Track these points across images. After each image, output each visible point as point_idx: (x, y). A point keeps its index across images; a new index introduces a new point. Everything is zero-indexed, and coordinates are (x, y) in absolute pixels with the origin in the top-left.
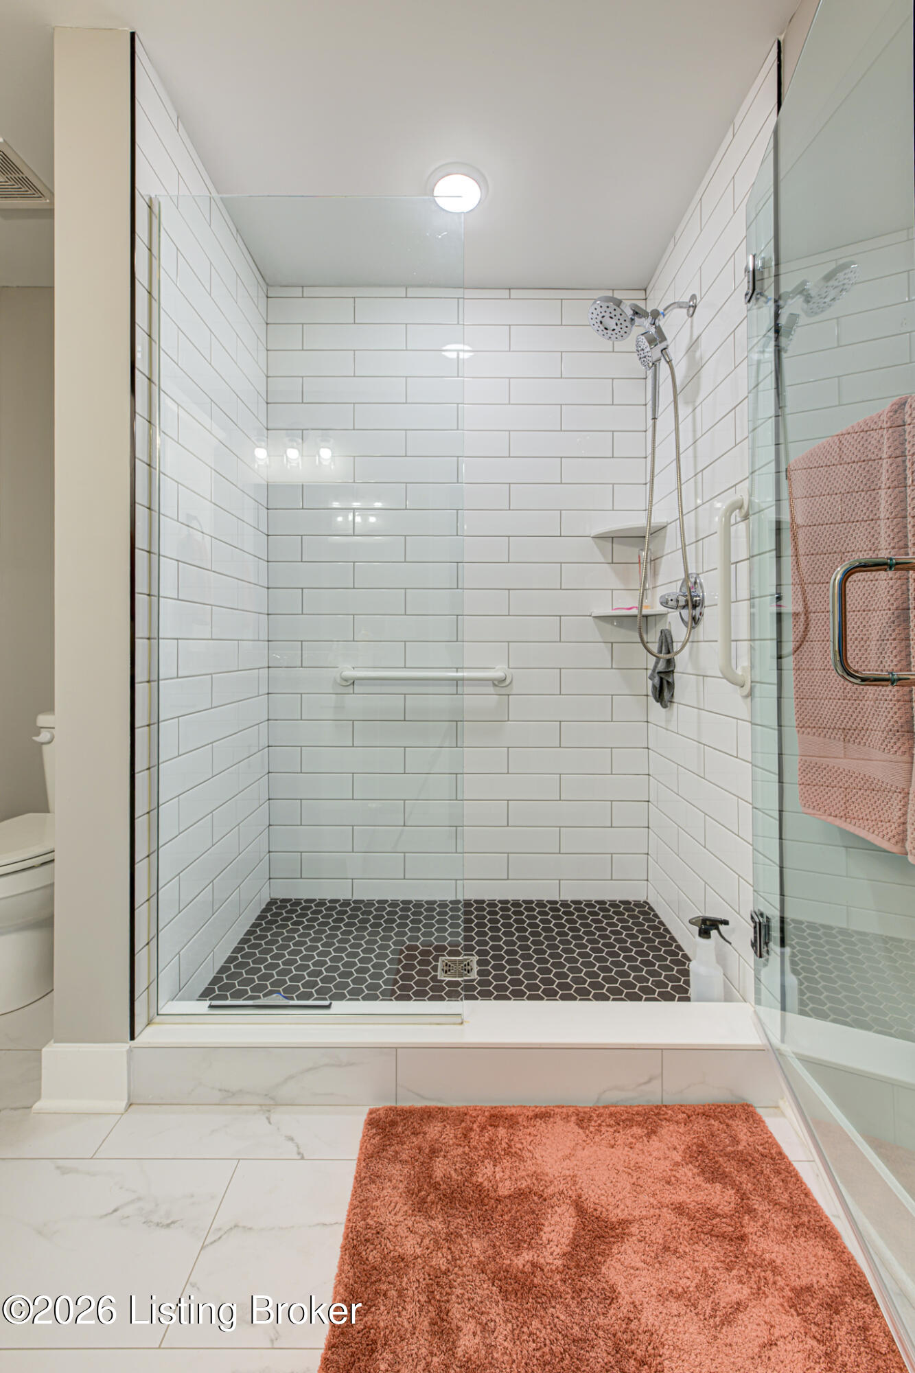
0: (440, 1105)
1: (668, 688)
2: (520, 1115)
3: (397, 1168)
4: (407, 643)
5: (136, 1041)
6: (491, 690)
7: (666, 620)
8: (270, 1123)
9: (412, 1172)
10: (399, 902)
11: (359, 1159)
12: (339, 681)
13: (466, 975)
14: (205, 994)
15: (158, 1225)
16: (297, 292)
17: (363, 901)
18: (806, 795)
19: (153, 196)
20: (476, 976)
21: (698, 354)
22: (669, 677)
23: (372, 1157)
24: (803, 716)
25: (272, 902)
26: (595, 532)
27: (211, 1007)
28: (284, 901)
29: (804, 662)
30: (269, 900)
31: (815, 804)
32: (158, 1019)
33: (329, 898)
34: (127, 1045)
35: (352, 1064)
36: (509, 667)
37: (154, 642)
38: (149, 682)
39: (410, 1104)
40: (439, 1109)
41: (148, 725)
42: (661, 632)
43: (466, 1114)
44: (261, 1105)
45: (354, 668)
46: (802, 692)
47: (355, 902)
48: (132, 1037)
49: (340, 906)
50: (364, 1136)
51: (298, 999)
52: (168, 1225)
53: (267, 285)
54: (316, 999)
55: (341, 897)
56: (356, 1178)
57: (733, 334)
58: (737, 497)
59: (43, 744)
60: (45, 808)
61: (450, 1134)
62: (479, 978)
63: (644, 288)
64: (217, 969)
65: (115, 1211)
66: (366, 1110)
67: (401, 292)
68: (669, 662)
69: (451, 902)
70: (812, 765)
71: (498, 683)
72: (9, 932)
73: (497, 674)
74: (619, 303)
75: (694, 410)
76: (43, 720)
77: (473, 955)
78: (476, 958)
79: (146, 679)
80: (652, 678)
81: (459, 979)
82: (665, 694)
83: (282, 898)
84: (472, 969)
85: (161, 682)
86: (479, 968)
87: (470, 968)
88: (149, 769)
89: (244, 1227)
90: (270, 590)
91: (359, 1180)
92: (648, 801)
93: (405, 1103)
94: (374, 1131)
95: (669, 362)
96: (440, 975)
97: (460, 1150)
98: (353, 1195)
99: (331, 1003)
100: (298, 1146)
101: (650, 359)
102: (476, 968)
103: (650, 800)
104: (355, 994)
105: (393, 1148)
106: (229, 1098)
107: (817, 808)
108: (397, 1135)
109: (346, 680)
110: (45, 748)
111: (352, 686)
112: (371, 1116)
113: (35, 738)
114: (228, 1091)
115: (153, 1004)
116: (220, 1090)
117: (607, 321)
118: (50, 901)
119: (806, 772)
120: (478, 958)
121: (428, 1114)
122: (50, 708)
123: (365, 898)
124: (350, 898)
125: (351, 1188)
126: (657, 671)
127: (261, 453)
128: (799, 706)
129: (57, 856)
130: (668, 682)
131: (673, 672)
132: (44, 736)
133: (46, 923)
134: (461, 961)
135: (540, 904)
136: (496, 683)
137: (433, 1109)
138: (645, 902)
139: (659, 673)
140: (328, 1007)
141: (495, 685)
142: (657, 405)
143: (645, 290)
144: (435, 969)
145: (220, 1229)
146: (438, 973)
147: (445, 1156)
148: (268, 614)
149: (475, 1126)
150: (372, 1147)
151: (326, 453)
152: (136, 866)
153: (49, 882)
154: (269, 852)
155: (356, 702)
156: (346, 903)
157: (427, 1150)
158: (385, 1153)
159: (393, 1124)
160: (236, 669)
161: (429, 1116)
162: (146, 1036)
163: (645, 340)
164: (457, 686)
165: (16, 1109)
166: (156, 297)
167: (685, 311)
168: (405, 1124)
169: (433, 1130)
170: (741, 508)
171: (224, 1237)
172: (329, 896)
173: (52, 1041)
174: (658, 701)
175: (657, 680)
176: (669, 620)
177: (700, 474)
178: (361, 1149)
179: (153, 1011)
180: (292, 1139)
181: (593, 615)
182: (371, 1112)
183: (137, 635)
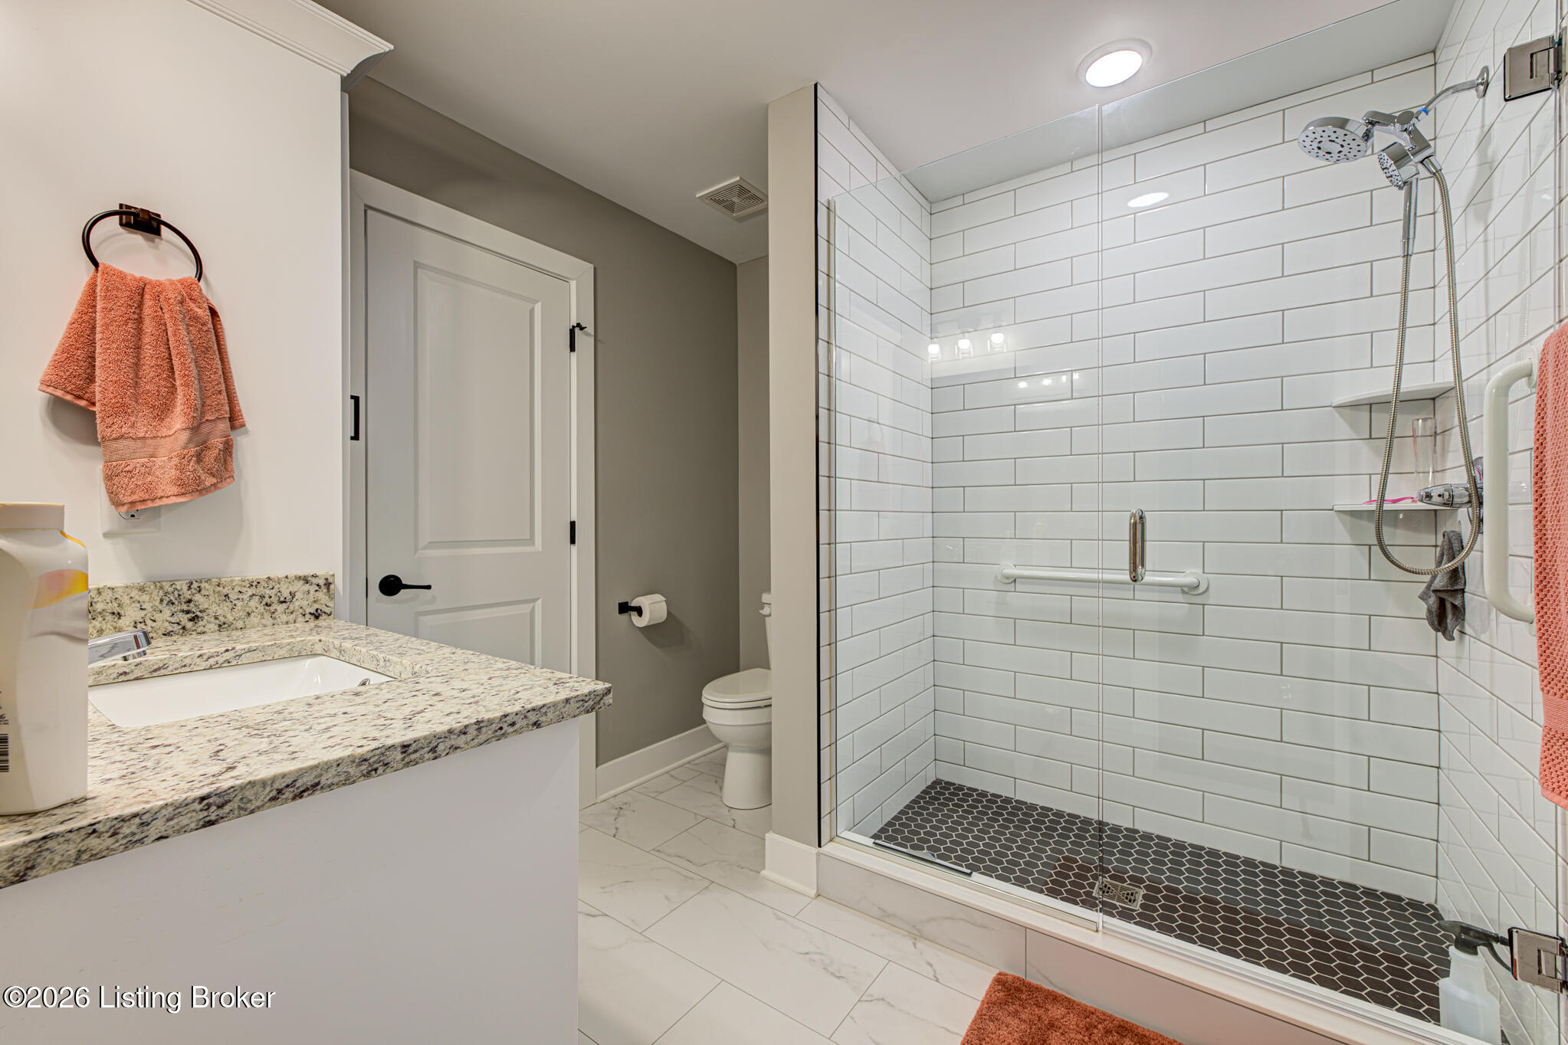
0: (1068, 996)
1: (1454, 614)
2: (1154, 1040)
3: (1016, 1021)
4: (1073, 541)
5: (822, 849)
6: (1180, 597)
7: (1456, 519)
8: (915, 947)
9: (1028, 1030)
10: (1065, 814)
11: (983, 1001)
12: (999, 578)
13: (1125, 903)
14: (875, 837)
15: (832, 974)
16: (959, 200)
17: (1026, 803)
18: (1547, 772)
19: (830, 199)
20: (1138, 908)
21: (1490, 151)
22: (1456, 598)
23: (995, 1004)
24: (1548, 670)
25: (937, 782)
26: (1339, 400)
27: (874, 843)
28: (948, 783)
29: (1549, 601)
30: (934, 779)
31: (1555, 786)
32: (837, 839)
33: (992, 791)
34: (815, 850)
35: (985, 927)
36: (1204, 573)
37: (833, 546)
38: (829, 577)
39: (1038, 983)
40: (1066, 998)
41: (829, 611)
42: (1444, 535)
43: (1093, 1013)
44: (910, 933)
45: (1015, 566)
46: (1547, 639)
47: (1016, 801)
48: (820, 846)
49: (1001, 801)
50: (990, 988)
51: (938, 858)
52: (839, 977)
53: (930, 203)
54: (952, 863)
55: (1004, 794)
56: (978, 1012)
57: (1528, 128)
58: (1525, 362)
59: (766, 616)
60: (766, 665)
61: (1072, 1020)
62: (1141, 910)
63: (1432, 48)
64: (884, 823)
65: (807, 953)
66: (997, 971)
67: (1067, 167)
68: (1456, 575)
69: (1126, 829)
70: (1558, 736)
71: (1189, 590)
72: (743, 751)
73: (1189, 579)
74: (1342, 123)
75: (1486, 229)
76: (765, 598)
77: (1140, 888)
78: (1143, 892)
79: (827, 576)
80: (1423, 597)
81: (1118, 904)
82: (1448, 621)
83: (946, 780)
84: (1134, 900)
85: (838, 578)
86: (1143, 901)
87: (1133, 898)
88: (829, 645)
89: (889, 1003)
90: (934, 489)
91: (980, 1015)
92: (1438, 768)
93: (1034, 979)
94: (1000, 987)
95: (1437, 175)
96: (1095, 892)
97: (1080, 1037)
98: (973, 1021)
99: (971, 873)
100: (935, 971)
101: (1399, 178)
102: (1140, 900)
103: (1441, 766)
104: (989, 872)
105: (1014, 1006)
106: (885, 917)
107: (1557, 791)
108: (1020, 999)
109: (1008, 578)
110: (767, 618)
111: (1013, 584)
112: (999, 976)
113: (760, 611)
114: (885, 911)
115: (834, 825)
116: (879, 908)
117: (1327, 146)
118: (768, 736)
119: (1552, 744)
120: (1145, 892)
121: (1054, 998)
122: (768, 590)
123: (1029, 801)
124: (1013, 796)
125: (973, 1017)
126: (1432, 588)
127: (934, 349)
128: (1544, 657)
129: (773, 702)
130: (1454, 606)
131: (1463, 591)
132: (765, 611)
133: (766, 751)
134: (1123, 888)
135: (1249, 862)
136: (1186, 589)
137: (1060, 996)
138: (1431, 906)
139: (1434, 591)
140: (969, 875)
141: (1183, 592)
142: (1411, 236)
143: (1434, 52)
144: (1092, 886)
145: (872, 996)
146: (1094, 891)
147: (1062, 1034)
148: (933, 512)
149: (1100, 1026)
150: (996, 998)
151: (997, 338)
152: (821, 717)
153: (769, 721)
154: (935, 735)
155: (1019, 600)
156: (1008, 800)
157: (1046, 1022)
158: (1006, 1007)
159: (1018, 989)
160: (901, 565)
161: (1054, 999)
162: (828, 848)
163: (1386, 157)
164: (1134, 591)
165: (751, 870)
166: (833, 276)
167: (1473, 91)
168: (1029, 995)
169: (1057, 1011)
170: (1529, 375)
171: (874, 1002)
172: (991, 790)
173: (771, 832)
174: (1437, 630)
175: (1433, 599)
176: (1458, 519)
177: (1493, 319)
178: (986, 994)
179: (834, 834)
180: (931, 965)
181: (1336, 508)
182: (1000, 974)
183: (820, 542)
